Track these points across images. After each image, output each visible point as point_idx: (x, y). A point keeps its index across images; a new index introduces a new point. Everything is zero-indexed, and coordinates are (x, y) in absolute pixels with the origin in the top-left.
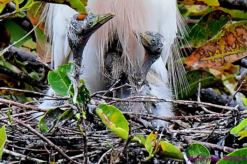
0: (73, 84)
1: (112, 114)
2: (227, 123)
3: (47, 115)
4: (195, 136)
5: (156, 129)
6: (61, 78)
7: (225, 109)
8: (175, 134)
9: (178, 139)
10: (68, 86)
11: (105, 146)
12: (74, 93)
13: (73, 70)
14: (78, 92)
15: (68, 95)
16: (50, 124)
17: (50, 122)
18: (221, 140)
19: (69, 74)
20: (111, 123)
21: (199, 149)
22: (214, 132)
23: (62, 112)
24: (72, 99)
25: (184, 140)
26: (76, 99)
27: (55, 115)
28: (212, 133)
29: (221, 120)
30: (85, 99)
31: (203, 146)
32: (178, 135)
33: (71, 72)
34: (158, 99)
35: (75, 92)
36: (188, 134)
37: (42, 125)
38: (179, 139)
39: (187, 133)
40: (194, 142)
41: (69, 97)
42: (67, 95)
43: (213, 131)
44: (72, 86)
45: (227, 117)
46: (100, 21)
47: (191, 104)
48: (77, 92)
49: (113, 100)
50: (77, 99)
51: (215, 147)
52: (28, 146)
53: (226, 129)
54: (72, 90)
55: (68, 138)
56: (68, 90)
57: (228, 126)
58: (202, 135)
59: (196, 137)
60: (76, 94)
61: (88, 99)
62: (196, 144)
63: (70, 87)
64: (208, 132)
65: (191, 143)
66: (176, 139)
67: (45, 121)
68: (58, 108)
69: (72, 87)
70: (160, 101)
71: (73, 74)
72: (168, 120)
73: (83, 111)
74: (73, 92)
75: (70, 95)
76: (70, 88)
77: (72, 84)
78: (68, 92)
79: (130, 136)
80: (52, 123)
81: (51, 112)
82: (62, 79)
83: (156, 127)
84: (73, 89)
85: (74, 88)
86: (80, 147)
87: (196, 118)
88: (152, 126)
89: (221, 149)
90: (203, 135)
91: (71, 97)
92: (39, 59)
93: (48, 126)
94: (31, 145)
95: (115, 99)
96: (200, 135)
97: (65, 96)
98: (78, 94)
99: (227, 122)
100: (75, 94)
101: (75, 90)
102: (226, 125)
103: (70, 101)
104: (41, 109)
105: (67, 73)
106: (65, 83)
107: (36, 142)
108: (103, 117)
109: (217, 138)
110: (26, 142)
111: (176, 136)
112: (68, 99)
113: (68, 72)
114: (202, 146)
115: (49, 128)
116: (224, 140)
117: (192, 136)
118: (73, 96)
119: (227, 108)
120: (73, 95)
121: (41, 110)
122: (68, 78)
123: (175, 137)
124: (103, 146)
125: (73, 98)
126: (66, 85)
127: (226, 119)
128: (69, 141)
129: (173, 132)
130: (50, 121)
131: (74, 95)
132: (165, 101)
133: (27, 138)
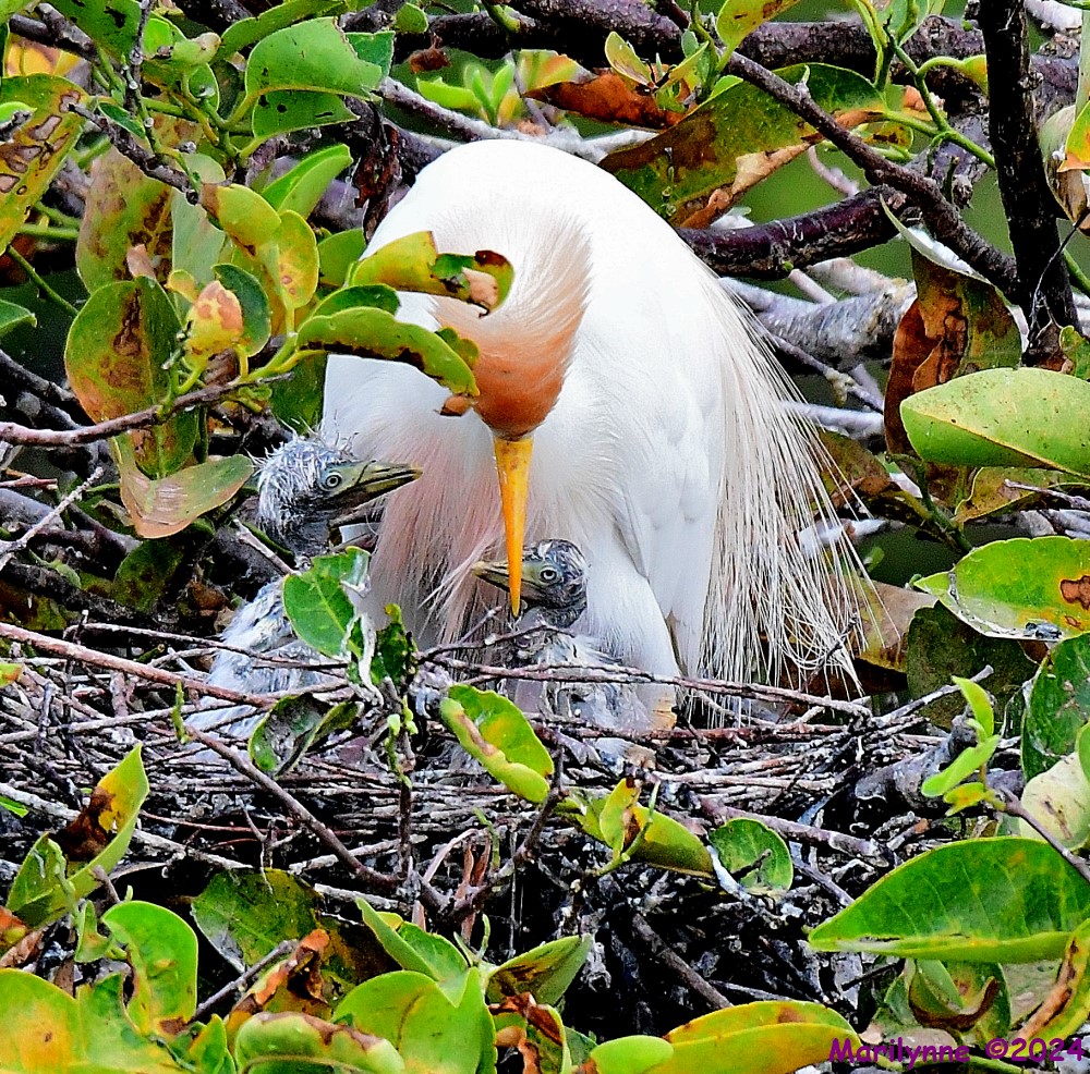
0: (360, 619)
1: (492, 718)
2: (830, 754)
3: (274, 717)
4: (730, 795)
5: (612, 768)
6: (323, 597)
7: (838, 708)
8: (673, 788)
9: (681, 803)
10: (344, 625)
11: (440, 822)
12: (363, 647)
13: (361, 573)
14: (376, 644)
15: (344, 655)
16: (282, 747)
17: (282, 741)
18: (812, 809)
19: (349, 585)
20: (490, 747)
21: (752, 838)
22: (798, 782)
23: (323, 708)
24: (357, 667)
25: (702, 807)
26: (369, 669)
27: (299, 717)
28: (792, 785)
29: (811, 743)
30: (404, 667)
31: (766, 827)
32: (684, 790)
33: (355, 578)
34: (629, 674)
35: (366, 643)
36: (711, 788)
37: (258, 749)
38: (685, 803)
39: (710, 784)
40: (733, 814)
41: (347, 659)
42: (341, 654)
43: (796, 780)
44: (358, 623)
45: (833, 735)
46: (367, 482)
47: (735, 691)
48: (373, 645)
49: (485, 673)
50: (372, 668)
51: (800, 831)
52: (178, 814)
53: (827, 774)
54: (357, 638)
55: (319, 790)
56: (342, 638)
57: (832, 764)
58: (753, 792)
59: (734, 798)
60: (369, 651)
61: (413, 668)
62: (742, 821)
63: (350, 627)
64: (776, 784)
65: (724, 818)
66: (677, 802)
67: (267, 735)
68: (308, 696)
69: (357, 629)
70: (636, 681)
71: (362, 586)
72: (644, 740)
73: (406, 706)
74: (361, 645)
75: (349, 654)
76: (349, 631)
77: (356, 619)
78: (344, 642)
79: (556, 791)
80: (289, 744)
81: (285, 709)
82: (324, 602)
83: (614, 764)
84: (360, 634)
85: (364, 632)
86: (357, 821)
87: (733, 737)
88: (599, 759)
89: (820, 839)
90: (759, 793)
91: (354, 658)
92: (244, 535)
93: (275, 752)
94: (195, 810)
95: (490, 669)
96: (745, 792)
97: (335, 657)
98: (376, 651)
99: (828, 750)
100: (365, 649)
101: (365, 638)
102: (827, 761)
103: (350, 672)
104: (245, 697)
105: (344, 582)
106: (333, 615)
107: (210, 803)
108: (464, 729)
109: (798, 803)
110: (173, 799)
111: (676, 794)
112: (345, 666)
113: (345, 578)
114: (765, 830)
115: (279, 758)
116: (822, 811)
117: (721, 795)
118: (359, 658)
119: (845, 708)
120: (358, 655)
121: (248, 699)
122: (345, 598)
123: (674, 797)
124: (433, 821)
125: (360, 663)
126: (337, 622)
127: (827, 743)
128: (322, 800)
129: (667, 781)
130: (284, 737)
131: (362, 652)
132: (653, 680)
133: (186, 788)
